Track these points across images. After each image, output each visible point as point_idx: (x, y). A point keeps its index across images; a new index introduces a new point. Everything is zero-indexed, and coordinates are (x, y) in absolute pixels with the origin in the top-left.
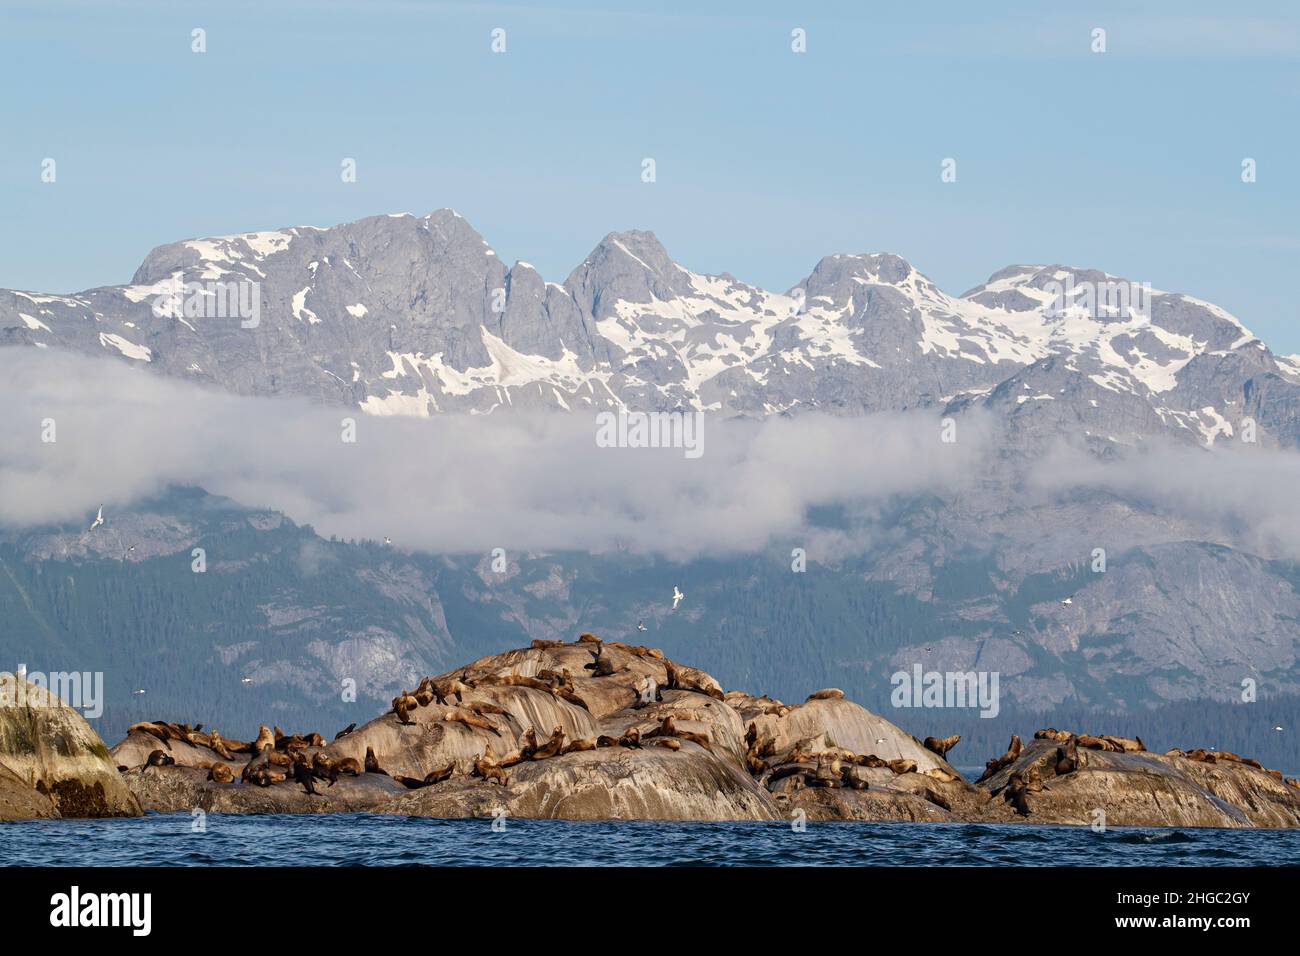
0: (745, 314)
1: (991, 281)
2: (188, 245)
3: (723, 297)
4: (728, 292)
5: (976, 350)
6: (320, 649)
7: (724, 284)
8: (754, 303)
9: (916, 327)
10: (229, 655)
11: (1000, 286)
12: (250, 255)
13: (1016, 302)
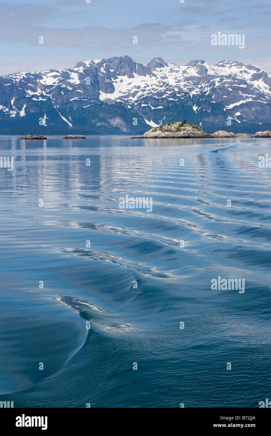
0: (177, 69)
1: (219, 63)
2: (83, 62)
3: (173, 67)
4: (174, 66)
5: (217, 74)
6: (108, 120)
7: (173, 65)
8: (179, 67)
9: (207, 70)
10: (94, 121)
11: (220, 64)
12: (94, 63)
13: (223, 66)
